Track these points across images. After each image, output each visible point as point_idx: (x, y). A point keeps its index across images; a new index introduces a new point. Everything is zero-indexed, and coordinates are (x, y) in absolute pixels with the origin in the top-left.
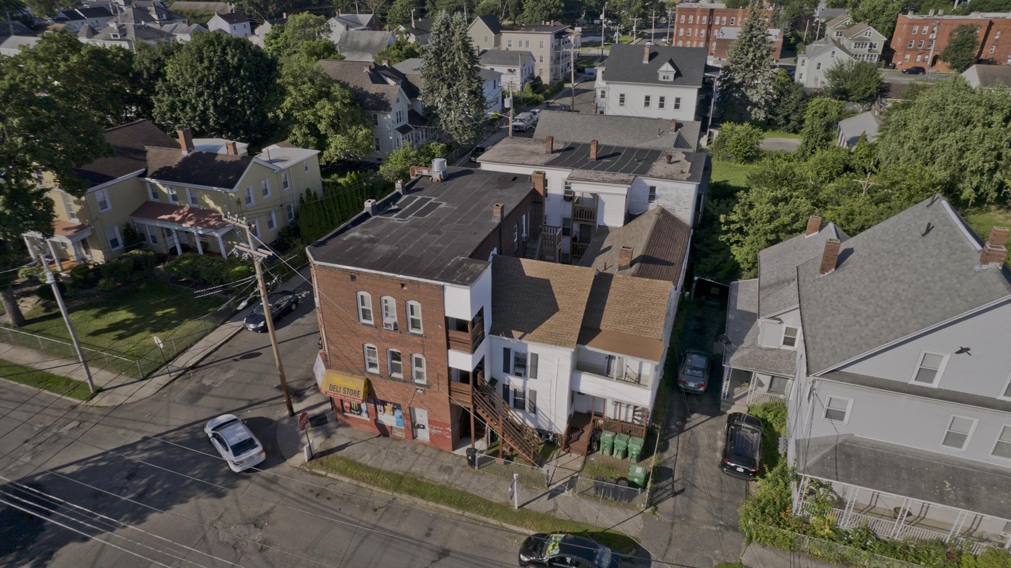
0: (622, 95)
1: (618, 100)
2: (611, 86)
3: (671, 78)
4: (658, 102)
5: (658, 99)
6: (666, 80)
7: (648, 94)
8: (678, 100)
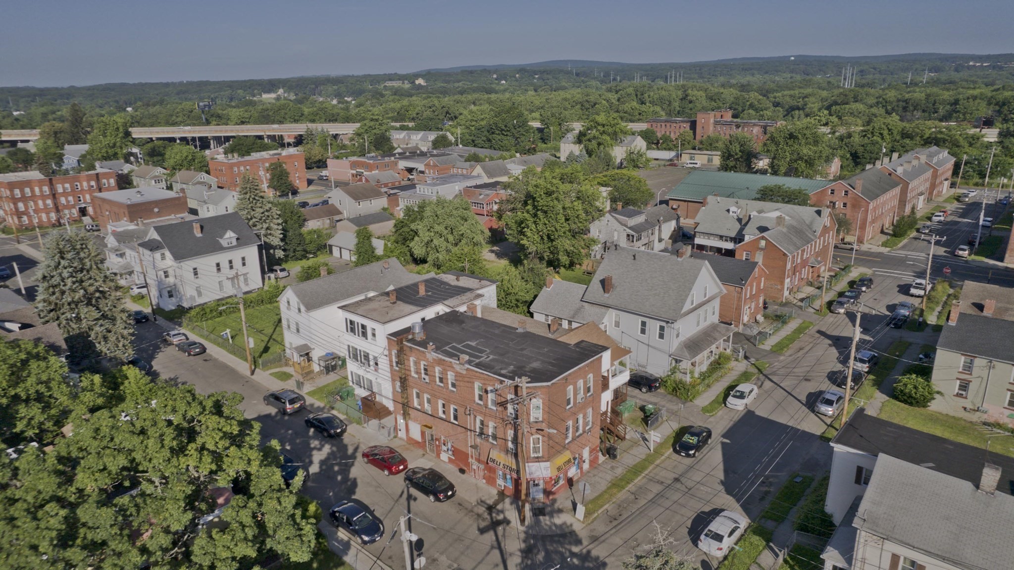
0: (195, 269)
1: (193, 274)
2: (182, 264)
3: (234, 243)
4: (227, 265)
5: (227, 263)
6: (230, 245)
7: (217, 262)
8: (243, 259)
